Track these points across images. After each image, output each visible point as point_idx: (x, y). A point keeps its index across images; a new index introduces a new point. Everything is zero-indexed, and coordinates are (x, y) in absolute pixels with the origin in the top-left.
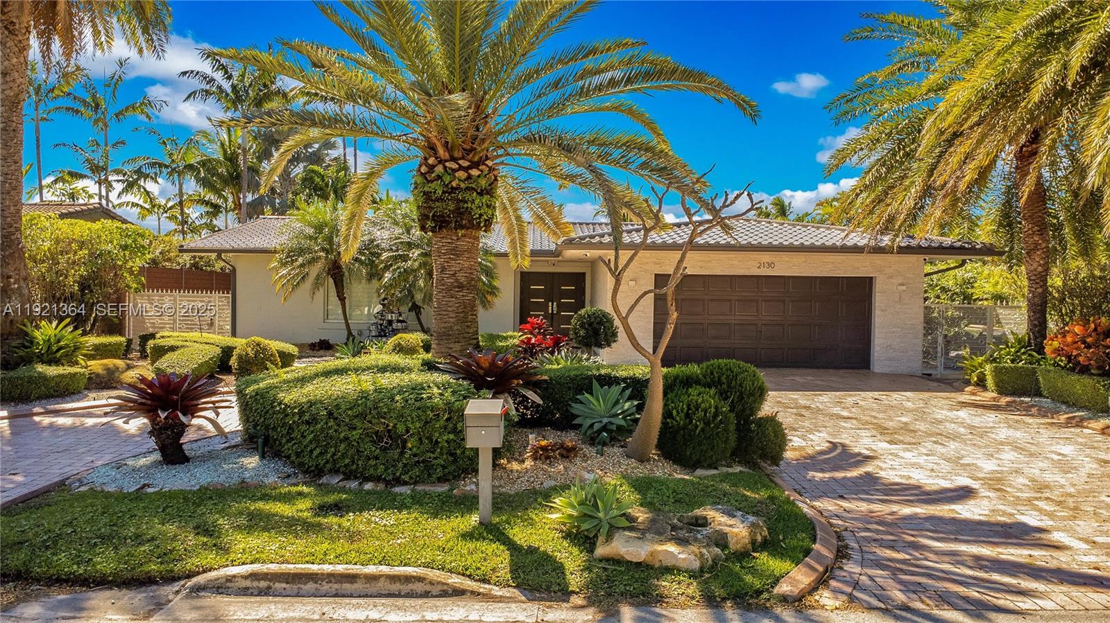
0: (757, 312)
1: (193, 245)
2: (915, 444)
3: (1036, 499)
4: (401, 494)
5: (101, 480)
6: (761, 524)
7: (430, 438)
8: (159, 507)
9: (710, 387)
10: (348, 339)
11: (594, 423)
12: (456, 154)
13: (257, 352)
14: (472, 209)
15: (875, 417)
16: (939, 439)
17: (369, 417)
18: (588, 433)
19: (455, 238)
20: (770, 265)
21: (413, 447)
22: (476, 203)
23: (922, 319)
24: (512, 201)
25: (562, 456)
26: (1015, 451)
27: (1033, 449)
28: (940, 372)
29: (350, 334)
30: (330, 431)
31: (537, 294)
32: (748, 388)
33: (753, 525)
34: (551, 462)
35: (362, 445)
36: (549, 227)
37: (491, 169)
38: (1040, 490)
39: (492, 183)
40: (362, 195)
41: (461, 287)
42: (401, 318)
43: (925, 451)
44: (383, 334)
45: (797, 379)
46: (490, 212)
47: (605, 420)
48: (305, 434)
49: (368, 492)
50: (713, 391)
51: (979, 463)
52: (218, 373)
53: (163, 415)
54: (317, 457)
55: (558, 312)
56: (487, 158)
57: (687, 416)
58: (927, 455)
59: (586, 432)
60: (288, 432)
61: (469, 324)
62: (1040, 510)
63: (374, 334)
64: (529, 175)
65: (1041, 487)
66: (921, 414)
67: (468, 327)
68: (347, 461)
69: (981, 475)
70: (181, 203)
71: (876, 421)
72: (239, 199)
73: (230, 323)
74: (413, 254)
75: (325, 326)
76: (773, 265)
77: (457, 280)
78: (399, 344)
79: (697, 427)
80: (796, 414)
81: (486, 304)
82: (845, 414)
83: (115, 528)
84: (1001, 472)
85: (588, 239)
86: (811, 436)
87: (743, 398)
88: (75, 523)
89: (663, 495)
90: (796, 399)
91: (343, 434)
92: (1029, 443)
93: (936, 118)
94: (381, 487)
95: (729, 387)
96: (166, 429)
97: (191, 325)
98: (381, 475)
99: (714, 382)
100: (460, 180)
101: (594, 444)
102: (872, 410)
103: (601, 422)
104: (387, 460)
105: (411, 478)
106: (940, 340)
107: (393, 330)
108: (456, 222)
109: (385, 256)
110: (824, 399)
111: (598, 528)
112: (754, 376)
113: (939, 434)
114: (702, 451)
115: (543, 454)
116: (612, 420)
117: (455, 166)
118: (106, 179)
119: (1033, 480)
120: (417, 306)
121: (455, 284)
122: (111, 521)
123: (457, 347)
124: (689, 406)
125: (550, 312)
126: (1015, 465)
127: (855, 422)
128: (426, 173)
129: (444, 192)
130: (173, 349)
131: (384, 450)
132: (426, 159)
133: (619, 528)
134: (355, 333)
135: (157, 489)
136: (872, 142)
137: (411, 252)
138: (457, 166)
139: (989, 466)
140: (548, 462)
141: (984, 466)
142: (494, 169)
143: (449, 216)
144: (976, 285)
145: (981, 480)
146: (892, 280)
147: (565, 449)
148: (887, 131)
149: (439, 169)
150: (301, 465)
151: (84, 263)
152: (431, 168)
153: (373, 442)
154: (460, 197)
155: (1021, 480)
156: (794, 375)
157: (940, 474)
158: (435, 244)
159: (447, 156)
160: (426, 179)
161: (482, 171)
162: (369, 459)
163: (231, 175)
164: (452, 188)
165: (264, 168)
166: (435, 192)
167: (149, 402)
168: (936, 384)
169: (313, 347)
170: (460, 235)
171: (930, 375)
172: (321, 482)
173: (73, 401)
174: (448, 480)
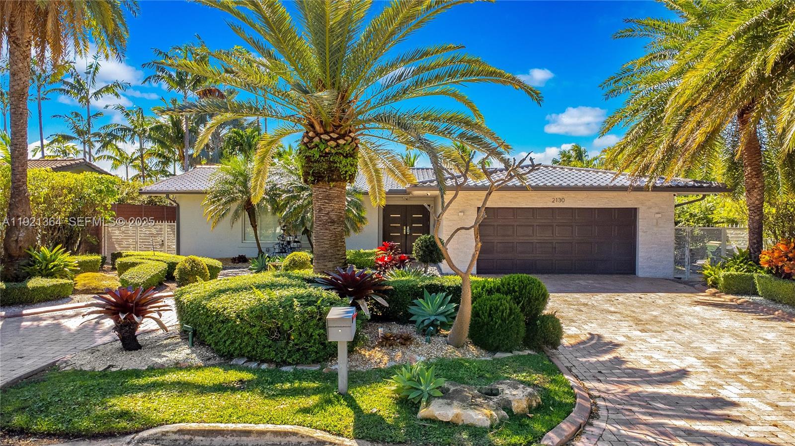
0: (553, 234)
1: (149, 189)
2: (659, 332)
3: (741, 373)
4: (286, 372)
5: (80, 363)
6: (536, 394)
7: (306, 332)
8: (119, 382)
9: (507, 295)
10: (259, 255)
11: (424, 320)
12: (328, 129)
13: (192, 266)
14: (339, 167)
15: (634, 312)
16: (678, 328)
17: (264, 318)
18: (420, 327)
19: (329, 188)
20: (561, 200)
21: (295, 339)
22: (343, 163)
23: (674, 238)
24: (371, 159)
25: (402, 344)
26: (732, 337)
27: (746, 335)
28: (687, 276)
29: (260, 251)
30: (238, 328)
31: (395, 220)
32: (534, 295)
33: (530, 394)
34: (393, 348)
35: (259, 338)
36: (398, 177)
37: (353, 139)
38: (745, 367)
39: (355, 149)
40: (265, 157)
41: (333, 222)
42: (296, 240)
43: (666, 337)
44: (283, 251)
45: (582, 282)
46: (353, 169)
47: (433, 318)
48: (221, 330)
49: (264, 371)
50: (509, 297)
51: (704, 346)
52: (166, 281)
53: (122, 317)
54: (228, 346)
55: (411, 234)
56: (350, 132)
57: (490, 315)
58: (668, 340)
59: (419, 326)
60: (209, 328)
61: (339, 248)
62: (742, 382)
63: (277, 251)
64: (382, 141)
65: (746, 364)
66: (667, 309)
67: (338, 250)
68: (249, 349)
69: (704, 355)
70: (142, 156)
71: (634, 315)
72: (183, 153)
73: (175, 243)
74: (303, 195)
75: (243, 245)
76: (563, 200)
77: (330, 218)
78: (294, 260)
79: (496, 323)
80: (576, 310)
81: (356, 229)
82: (612, 309)
83: (88, 398)
84: (719, 353)
85: (428, 183)
86: (584, 326)
87: (531, 302)
88: (61, 394)
89: (471, 372)
90: (578, 298)
91: (246, 330)
92: (744, 331)
93: (676, 96)
94: (273, 367)
95: (521, 294)
96: (126, 326)
97: (148, 245)
98: (273, 359)
99: (510, 290)
100: (332, 148)
101: (424, 335)
102: (633, 306)
103: (429, 319)
104: (277, 348)
105: (293, 360)
106: (687, 253)
107: (291, 248)
108: (328, 177)
109: (284, 196)
110: (599, 298)
111: (421, 397)
112: (539, 286)
113: (679, 325)
114: (500, 340)
115: (387, 342)
116: (438, 317)
117: (327, 138)
118: (89, 140)
119: (742, 359)
120: (308, 230)
121: (329, 220)
122: (85, 393)
123: (330, 265)
124: (491, 308)
125: (405, 233)
126: (730, 348)
127: (618, 315)
128: (307, 143)
129: (320, 156)
130: (134, 265)
131: (275, 340)
132: (307, 133)
133: (435, 397)
134: (263, 250)
135: (118, 369)
136: (633, 111)
137: (302, 193)
138: (329, 138)
139: (710, 348)
140: (391, 348)
141: (707, 348)
142: (356, 139)
143: (324, 173)
144: (715, 212)
145: (703, 359)
146: (651, 210)
147: (403, 339)
148: (644, 103)
149: (316, 140)
150: (218, 351)
151: (71, 203)
152: (311, 139)
153: (268, 336)
154: (331, 159)
155: (733, 359)
156: (579, 279)
157: (674, 355)
158: (315, 192)
159: (322, 131)
160: (307, 146)
161: (347, 141)
162: (265, 347)
163: (177, 137)
164: (326, 153)
165: (201, 130)
166: (313, 156)
167: (113, 308)
168: (682, 286)
169: (234, 260)
170: (332, 186)
171: (680, 278)
172: (231, 363)
173: (63, 304)
174: (320, 362)
